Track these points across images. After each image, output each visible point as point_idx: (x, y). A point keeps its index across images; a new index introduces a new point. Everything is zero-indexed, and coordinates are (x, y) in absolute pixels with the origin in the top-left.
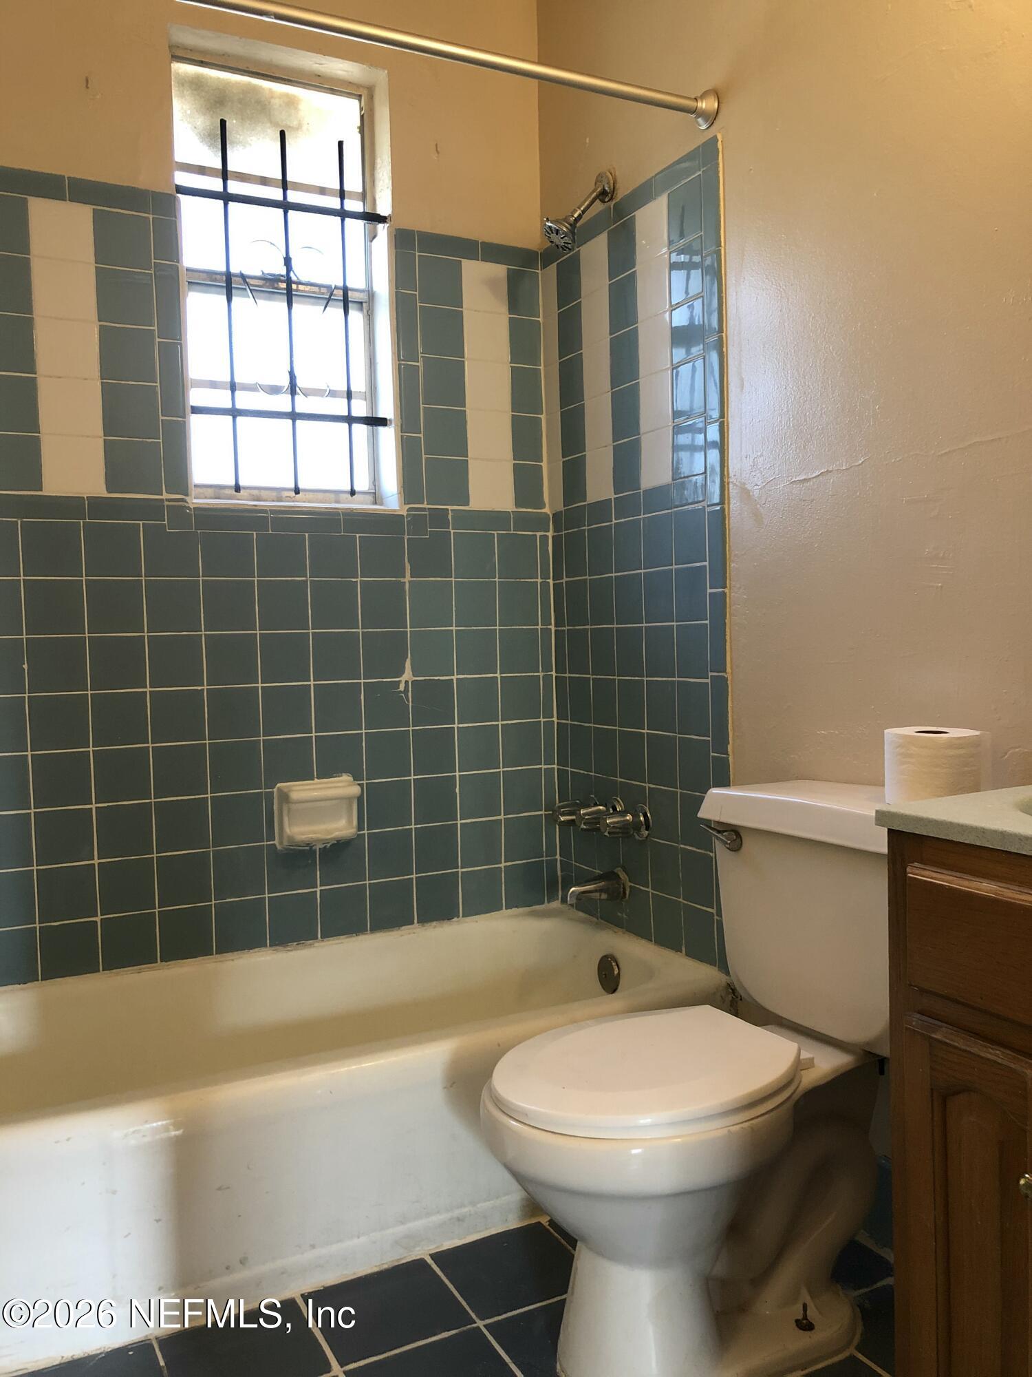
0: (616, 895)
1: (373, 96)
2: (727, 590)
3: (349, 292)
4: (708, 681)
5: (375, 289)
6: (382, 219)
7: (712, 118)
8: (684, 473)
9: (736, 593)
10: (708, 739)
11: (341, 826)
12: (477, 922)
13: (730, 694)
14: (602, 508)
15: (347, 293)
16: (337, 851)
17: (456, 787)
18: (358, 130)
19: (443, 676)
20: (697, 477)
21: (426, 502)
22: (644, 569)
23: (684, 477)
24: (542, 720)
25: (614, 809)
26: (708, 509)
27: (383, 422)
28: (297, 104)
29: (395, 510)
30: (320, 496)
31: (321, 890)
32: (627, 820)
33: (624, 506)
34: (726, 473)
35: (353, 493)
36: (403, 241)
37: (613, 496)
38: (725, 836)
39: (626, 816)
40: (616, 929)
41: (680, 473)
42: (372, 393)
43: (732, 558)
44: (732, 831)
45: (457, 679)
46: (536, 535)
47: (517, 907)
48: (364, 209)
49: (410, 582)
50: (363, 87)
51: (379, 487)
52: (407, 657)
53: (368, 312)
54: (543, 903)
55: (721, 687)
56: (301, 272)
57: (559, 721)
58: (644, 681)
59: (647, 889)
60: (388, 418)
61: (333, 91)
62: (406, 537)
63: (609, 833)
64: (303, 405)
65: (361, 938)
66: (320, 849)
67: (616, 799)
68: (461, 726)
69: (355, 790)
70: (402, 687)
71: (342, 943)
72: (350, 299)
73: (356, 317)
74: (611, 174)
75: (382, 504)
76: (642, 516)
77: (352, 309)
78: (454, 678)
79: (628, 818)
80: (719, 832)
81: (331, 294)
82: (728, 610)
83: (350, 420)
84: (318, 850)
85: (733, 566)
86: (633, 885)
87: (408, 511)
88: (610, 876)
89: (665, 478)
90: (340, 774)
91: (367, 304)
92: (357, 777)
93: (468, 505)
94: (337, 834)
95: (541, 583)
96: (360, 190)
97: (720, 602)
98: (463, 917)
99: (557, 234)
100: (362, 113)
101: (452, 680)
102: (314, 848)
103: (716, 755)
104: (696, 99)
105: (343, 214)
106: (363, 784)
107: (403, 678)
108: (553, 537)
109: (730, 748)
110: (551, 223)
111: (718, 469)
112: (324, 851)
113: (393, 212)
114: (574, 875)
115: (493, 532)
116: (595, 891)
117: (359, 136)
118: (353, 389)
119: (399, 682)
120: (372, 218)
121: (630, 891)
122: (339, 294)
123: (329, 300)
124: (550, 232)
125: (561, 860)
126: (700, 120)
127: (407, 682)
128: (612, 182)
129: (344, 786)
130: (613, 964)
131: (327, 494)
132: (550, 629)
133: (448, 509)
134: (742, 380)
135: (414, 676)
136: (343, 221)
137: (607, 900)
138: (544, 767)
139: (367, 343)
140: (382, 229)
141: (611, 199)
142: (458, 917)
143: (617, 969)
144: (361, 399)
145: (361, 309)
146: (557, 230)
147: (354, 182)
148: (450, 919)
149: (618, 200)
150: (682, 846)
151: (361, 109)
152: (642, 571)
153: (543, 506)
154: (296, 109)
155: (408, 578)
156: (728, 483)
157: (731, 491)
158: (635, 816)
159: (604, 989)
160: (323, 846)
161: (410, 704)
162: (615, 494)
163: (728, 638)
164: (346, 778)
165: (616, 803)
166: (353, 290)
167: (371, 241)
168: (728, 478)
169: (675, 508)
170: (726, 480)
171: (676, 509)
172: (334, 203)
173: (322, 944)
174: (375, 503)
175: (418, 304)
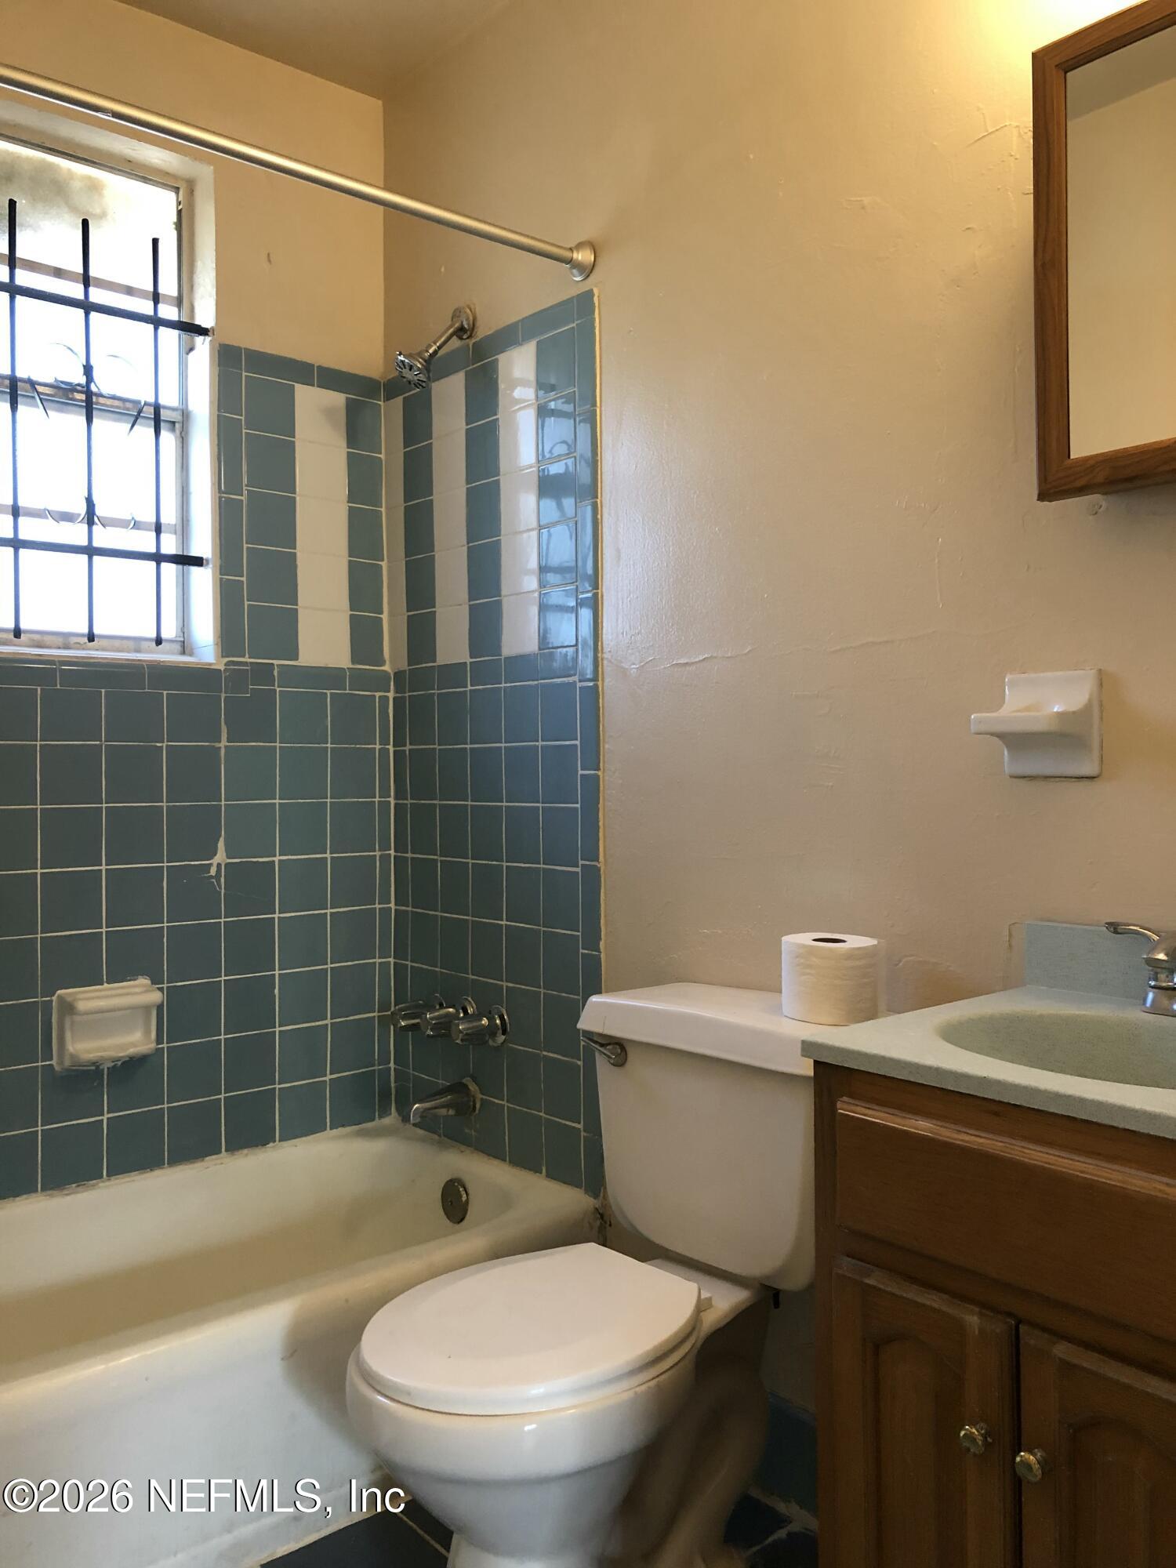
0: (464, 1107)
1: (193, 191)
2: (600, 773)
3: (162, 410)
4: (579, 870)
5: (191, 407)
6: (203, 331)
7: (588, 271)
8: (552, 643)
9: (612, 776)
10: (578, 934)
11: (137, 1040)
12: (296, 1146)
13: (603, 885)
14: (453, 673)
15: (160, 412)
16: (130, 1068)
17: (275, 988)
18: (174, 226)
19: (262, 857)
20: (568, 649)
21: (247, 656)
22: (505, 742)
23: (553, 648)
24: (377, 906)
25: (465, 1011)
26: (579, 685)
27: (198, 562)
28: (102, 189)
29: (210, 664)
30: (117, 643)
31: (108, 1119)
32: (483, 1025)
33: (481, 673)
34: (600, 648)
35: (159, 641)
36: (227, 358)
37: (469, 660)
38: (609, 1049)
39: (481, 1020)
40: (463, 1148)
41: (548, 643)
42: (184, 528)
43: (606, 740)
44: (616, 1044)
45: (280, 861)
46: (374, 696)
47: (343, 1126)
48: (179, 316)
49: (226, 747)
50: (183, 179)
51: (189, 635)
52: (220, 836)
53: (181, 433)
54: (373, 1120)
55: (592, 877)
56: (104, 383)
57: (398, 907)
58: (503, 866)
59: (500, 1102)
60: (205, 557)
61: (145, 180)
62: (223, 695)
63: (462, 1040)
64: (103, 538)
65: (157, 1172)
66: (108, 1068)
67: (467, 999)
68: (282, 915)
69: (156, 997)
70: (213, 871)
71: (133, 1181)
72: (162, 418)
73: (168, 438)
74: (471, 310)
75: (191, 655)
76: (503, 685)
77: (164, 429)
78: (276, 859)
79: (483, 1022)
80: (602, 1045)
81: (140, 412)
82: (601, 795)
83: (158, 558)
84: (106, 1071)
85: (606, 746)
86: (484, 1097)
87: (225, 665)
88: (459, 1088)
89: (531, 646)
90: (136, 977)
91: (182, 425)
92: (156, 980)
93: (297, 660)
94: (132, 1051)
95: (380, 749)
96: (175, 294)
97: (592, 787)
98: (280, 1141)
99: (410, 370)
100: (180, 208)
101: (274, 861)
102: (101, 1067)
103: (586, 952)
104: (571, 249)
105: (157, 322)
106: (163, 988)
107: (216, 861)
108: (395, 699)
109: (602, 944)
110: (404, 357)
111: (591, 643)
112: (113, 1070)
113: (216, 323)
114: (411, 1085)
115: (325, 691)
116: (442, 1106)
117: (174, 234)
118: (163, 520)
119: (211, 864)
120: (191, 329)
121: (481, 1105)
122: (149, 412)
123: (137, 418)
124: (402, 367)
125: (395, 1068)
126: (575, 271)
127: (219, 865)
128: (471, 318)
129: (141, 992)
130: (461, 1189)
131: (125, 642)
132: (389, 802)
133: (273, 664)
134: (618, 551)
135: (228, 858)
136: (156, 329)
137: (455, 1115)
138: (378, 961)
139: (179, 469)
140: (203, 344)
141: (470, 337)
142: (275, 1141)
143: (465, 1195)
144: (171, 533)
145: (173, 430)
146: (411, 366)
147: (169, 285)
148: (264, 1144)
149: (478, 339)
150: (545, 1053)
151: (179, 203)
152: (503, 745)
153: (383, 663)
154: (101, 195)
155: (224, 743)
156: (602, 659)
157: (605, 667)
158: (491, 1019)
159: (449, 1219)
160: (113, 1064)
161: (223, 891)
162: (471, 658)
163: (601, 824)
164: (143, 981)
165: (466, 1004)
166: (165, 408)
167: (188, 354)
168: (602, 653)
169: (541, 679)
170: (600, 655)
171: (542, 681)
172: (146, 307)
173: (107, 1183)
174: (183, 653)
175: (244, 431)
